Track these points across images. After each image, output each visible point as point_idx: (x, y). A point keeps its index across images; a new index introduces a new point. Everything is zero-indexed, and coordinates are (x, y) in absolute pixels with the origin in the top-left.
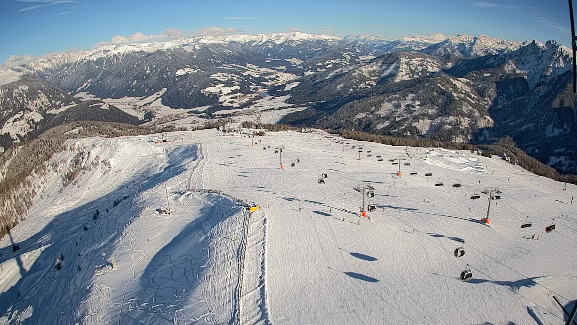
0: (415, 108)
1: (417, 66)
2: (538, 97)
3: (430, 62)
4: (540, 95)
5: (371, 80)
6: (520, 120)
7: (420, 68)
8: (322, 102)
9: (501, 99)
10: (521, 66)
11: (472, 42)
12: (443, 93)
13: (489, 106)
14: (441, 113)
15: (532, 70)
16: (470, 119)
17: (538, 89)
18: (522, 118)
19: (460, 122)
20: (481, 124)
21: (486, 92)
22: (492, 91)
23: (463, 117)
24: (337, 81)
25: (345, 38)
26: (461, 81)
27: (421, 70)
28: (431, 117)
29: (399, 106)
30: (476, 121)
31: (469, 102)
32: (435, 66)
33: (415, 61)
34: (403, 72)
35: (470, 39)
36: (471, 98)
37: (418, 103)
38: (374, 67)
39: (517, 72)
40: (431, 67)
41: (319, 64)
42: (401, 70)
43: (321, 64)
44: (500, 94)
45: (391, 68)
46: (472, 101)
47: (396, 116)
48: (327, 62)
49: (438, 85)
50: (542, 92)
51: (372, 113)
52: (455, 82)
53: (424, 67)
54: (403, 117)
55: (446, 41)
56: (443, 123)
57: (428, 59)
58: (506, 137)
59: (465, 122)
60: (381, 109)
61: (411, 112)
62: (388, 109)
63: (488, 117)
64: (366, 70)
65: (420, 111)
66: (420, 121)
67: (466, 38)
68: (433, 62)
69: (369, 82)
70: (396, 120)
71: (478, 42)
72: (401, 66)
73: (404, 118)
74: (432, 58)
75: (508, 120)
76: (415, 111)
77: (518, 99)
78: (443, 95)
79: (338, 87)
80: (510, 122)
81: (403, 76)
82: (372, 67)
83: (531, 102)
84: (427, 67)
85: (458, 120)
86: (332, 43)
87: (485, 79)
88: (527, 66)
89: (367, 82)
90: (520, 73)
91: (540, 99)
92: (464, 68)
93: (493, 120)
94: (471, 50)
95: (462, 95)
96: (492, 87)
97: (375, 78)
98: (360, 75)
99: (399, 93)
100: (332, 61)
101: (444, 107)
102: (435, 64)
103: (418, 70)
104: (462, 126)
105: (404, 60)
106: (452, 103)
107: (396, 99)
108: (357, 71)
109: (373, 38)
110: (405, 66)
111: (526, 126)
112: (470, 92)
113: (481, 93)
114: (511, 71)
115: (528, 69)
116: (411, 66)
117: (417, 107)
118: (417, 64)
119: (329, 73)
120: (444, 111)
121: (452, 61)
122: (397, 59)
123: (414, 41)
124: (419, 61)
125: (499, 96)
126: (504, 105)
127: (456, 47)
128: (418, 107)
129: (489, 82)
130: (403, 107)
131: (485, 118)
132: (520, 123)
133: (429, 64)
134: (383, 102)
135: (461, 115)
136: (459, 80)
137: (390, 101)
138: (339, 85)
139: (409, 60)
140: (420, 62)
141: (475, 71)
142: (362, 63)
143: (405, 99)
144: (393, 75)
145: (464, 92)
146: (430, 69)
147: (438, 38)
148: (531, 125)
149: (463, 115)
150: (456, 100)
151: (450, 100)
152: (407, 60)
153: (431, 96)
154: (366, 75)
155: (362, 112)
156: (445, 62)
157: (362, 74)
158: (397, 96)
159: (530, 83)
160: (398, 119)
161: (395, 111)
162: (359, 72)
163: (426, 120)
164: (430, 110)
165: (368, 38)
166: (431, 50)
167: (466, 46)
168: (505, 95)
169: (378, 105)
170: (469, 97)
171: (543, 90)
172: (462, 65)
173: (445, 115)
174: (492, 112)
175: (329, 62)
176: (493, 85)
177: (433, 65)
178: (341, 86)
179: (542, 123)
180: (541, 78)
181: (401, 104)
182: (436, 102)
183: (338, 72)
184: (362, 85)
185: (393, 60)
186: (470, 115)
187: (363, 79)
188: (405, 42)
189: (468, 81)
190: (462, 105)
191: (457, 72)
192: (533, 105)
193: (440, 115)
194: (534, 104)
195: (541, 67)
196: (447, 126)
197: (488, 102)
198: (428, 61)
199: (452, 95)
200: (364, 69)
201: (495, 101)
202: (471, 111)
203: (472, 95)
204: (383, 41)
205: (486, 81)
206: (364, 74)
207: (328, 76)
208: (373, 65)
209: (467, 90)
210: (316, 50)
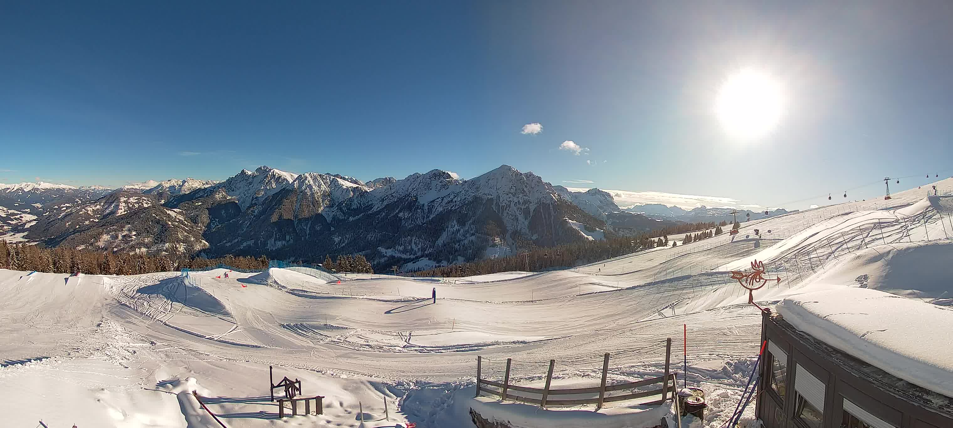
0: (131, 238)
1: (134, 204)
2: (253, 217)
3: (145, 200)
4: (255, 214)
5: (94, 218)
6: (236, 240)
7: (137, 206)
8: (52, 237)
9: (214, 224)
10: (231, 193)
11: (181, 184)
12: (158, 222)
13: (203, 231)
14: (156, 241)
15: (242, 195)
16: (186, 244)
17: (252, 209)
18: (239, 238)
19: (177, 248)
20: (198, 247)
21: (199, 218)
22: (205, 218)
23: (179, 243)
24: (66, 219)
25: (80, 188)
26: (174, 211)
27: (137, 207)
28: (146, 246)
29: (117, 237)
30: (192, 246)
31: (183, 229)
32: (150, 203)
33: (132, 200)
34: (122, 209)
35: (179, 183)
36: (185, 225)
37: (134, 233)
38: (98, 207)
39: (228, 198)
40: (146, 204)
41: (55, 207)
42: (120, 207)
43: (57, 207)
44: (213, 219)
45: (112, 207)
46: (186, 228)
47: (114, 246)
48: (62, 206)
49: (153, 215)
50: (256, 211)
51: (92, 244)
52: (169, 212)
53: (140, 204)
54: (120, 247)
55: (159, 186)
56: (159, 251)
57: (144, 198)
58: (226, 257)
59: (181, 248)
60: (100, 241)
61: (127, 242)
62: (106, 240)
63: (204, 241)
64: (91, 209)
65: (137, 240)
66: (137, 250)
67: (176, 182)
68: (148, 200)
69: (93, 219)
70: (114, 250)
71: (186, 184)
72: (120, 204)
73: (122, 247)
74: (147, 197)
75: (225, 241)
76: (132, 240)
77: (231, 221)
78: (158, 224)
79: (67, 225)
80: (226, 243)
81: (121, 212)
82: (96, 206)
83: (246, 222)
84: (143, 204)
85: (175, 246)
86: (69, 191)
87: (196, 207)
88: (238, 192)
89: (91, 220)
90: (231, 199)
91: (255, 218)
92: (175, 203)
93: (209, 243)
94: (180, 190)
95: (176, 223)
96: (205, 214)
97: (98, 216)
98: (85, 213)
99: (117, 224)
100: (66, 204)
101: (160, 235)
102: (150, 202)
103: (135, 207)
104: (179, 251)
105: (123, 199)
106: (167, 231)
107: (115, 230)
108: (83, 210)
109: (101, 188)
110: (124, 204)
111: (245, 244)
112: (183, 220)
113: (194, 220)
114: (221, 198)
115: (239, 194)
116: (129, 204)
117: (133, 237)
118: (135, 202)
119: (61, 213)
120: (160, 239)
121: (165, 198)
122: (117, 199)
123: (133, 188)
124: (136, 199)
125: (211, 221)
126: (218, 228)
127: (167, 190)
128: (135, 237)
129: (202, 210)
130: (120, 237)
131: (201, 242)
132: (237, 242)
133: (144, 201)
134: (102, 234)
135: (177, 242)
136: (172, 210)
137: (108, 233)
138: (68, 222)
139: (127, 199)
140: (136, 201)
141: (187, 202)
142: (88, 203)
143: (122, 230)
144: (113, 213)
145: (178, 220)
146: (145, 206)
147: (153, 184)
148: (251, 242)
149: (178, 241)
150: (171, 227)
151: (164, 228)
152: (125, 199)
153: (147, 225)
154: (90, 213)
155: (82, 244)
156: (159, 200)
157: (87, 212)
158: (115, 227)
159: (241, 206)
160: (115, 249)
161: (113, 242)
162: (85, 211)
163: (142, 248)
164: (146, 239)
165: (97, 188)
166: (147, 193)
167: (176, 188)
168: (217, 220)
169: (97, 237)
170: (183, 224)
171: (257, 210)
172: (173, 201)
173: (161, 242)
174: (205, 236)
175: (64, 206)
176: (206, 212)
177: (148, 202)
178: (69, 223)
179: (262, 239)
180: (252, 200)
181: (118, 235)
182: (152, 231)
183: (68, 212)
184: (87, 223)
185: (114, 200)
186: (185, 241)
187: (88, 217)
188: (126, 189)
189: (180, 210)
190: (177, 232)
191: (170, 205)
192: (248, 225)
193: (156, 243)
194: (248, 223)
195: (251, 191)
196: (164, 253)
197: (201, 227)
198: (144, 199)
199: (166, 223)
200: (89, 208)
201: (208, 226)
202: (186, 236)
203: (186, 222)
204: (109, 190)
205: (198, 209)
206: (89, 212)
207: (60, 215)
208: (97, 205)
209: (180, 218)
210: (55, 196)
